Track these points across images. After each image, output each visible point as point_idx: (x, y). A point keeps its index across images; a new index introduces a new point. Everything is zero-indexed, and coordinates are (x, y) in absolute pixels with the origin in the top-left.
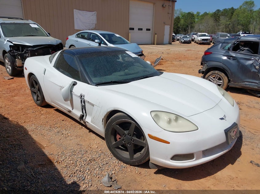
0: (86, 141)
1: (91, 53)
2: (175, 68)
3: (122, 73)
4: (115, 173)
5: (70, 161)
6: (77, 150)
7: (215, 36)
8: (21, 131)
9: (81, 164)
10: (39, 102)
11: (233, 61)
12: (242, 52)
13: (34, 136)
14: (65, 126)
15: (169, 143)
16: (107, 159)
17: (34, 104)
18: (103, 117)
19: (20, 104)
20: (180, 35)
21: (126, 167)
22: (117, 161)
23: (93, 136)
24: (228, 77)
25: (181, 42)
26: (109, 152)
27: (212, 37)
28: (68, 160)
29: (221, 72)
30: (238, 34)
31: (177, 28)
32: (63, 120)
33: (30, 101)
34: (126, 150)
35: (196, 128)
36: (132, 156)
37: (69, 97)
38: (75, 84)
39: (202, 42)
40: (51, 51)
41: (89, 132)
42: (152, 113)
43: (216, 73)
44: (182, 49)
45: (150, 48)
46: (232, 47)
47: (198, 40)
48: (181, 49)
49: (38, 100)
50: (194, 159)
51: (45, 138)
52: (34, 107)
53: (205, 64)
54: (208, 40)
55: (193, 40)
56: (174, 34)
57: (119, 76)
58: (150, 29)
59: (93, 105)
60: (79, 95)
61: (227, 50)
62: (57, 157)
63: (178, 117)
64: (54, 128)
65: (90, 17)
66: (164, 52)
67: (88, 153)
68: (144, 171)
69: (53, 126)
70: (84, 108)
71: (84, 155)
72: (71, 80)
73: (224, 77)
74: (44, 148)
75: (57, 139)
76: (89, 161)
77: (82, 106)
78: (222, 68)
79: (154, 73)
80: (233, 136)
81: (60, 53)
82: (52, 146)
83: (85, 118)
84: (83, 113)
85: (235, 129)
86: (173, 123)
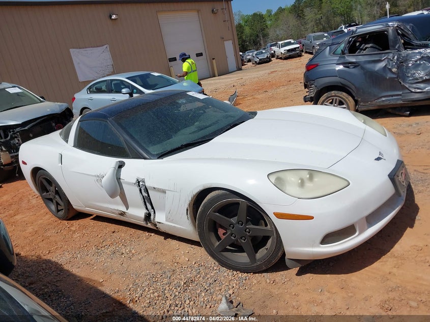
0: (166, 254)
1: (133, 108)
2: (263, 105)
3: (192, 128)
4: (233, 293)
5: (154, 293)
6: (157, 273)
7: (306, 41)
8: (50, 268)
9: (173, 294)
10: (61, 213)
11: (354, 69)
12: (365, 52)
13: (75, 271)
14: (120, 240)
15: (312, 218)
16: (212, 274)
17: (52, 219)
18: (186, 206)
19: (28, 225)
20: (251, 52)
21: (247, 278)
22: (230, 272)
23: (174, 243)
24: (353, 97)
25: (254, 63)
26: (211, 262)
27: (301, 43)
28: (149, 293)
29: (341, 91)
30: (339, 29)
31: (242, 42)
32: (113, 232)
33: (45, 216)
34: (240, 249)
35: (346, 183)
36: (252, 257)
37: (117, 189)
38: (121, 166)
39: (288, 54)
40: (54, 124)
41: (165, 239)
42: (270, 177)
43: (333, 94)
44: (262, 73)
45: (211, 84)
46: (347, 48)
47: (281, 53)
48: (260, 72)
49: (58, 211)
50: (357, 234)
51: (95, 268)
52: (56, 223)
53: (311, 85)
54: (297, 49)
55: (273, 55)
56: (241, 53)
57: (190, 134)
58: (202, 53)
59: (164, 192)
60: (134, 181)
61: (340, 54)
62: (129, 293)
63: (312, 173)
64: (103, 249)
65: (99, 56)
66: (235, 84)
67: (178, 273)
68: (279, 276)
69: (100, 245)
70: (147, 200)
71: (172, 278)
72: (112, 161)
73: (347, 98)
74: (101, 284)
75: (118, 265)
76: (185, 286)
77: (144, 199)
78: (340, 85)
79: (243, 116)
80: (403, 182)
81: (79, 121)
82: (112, 278)
83: (154, 217)
84: (148, 210)
85: (402, 170)
86: (308, 184)
